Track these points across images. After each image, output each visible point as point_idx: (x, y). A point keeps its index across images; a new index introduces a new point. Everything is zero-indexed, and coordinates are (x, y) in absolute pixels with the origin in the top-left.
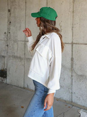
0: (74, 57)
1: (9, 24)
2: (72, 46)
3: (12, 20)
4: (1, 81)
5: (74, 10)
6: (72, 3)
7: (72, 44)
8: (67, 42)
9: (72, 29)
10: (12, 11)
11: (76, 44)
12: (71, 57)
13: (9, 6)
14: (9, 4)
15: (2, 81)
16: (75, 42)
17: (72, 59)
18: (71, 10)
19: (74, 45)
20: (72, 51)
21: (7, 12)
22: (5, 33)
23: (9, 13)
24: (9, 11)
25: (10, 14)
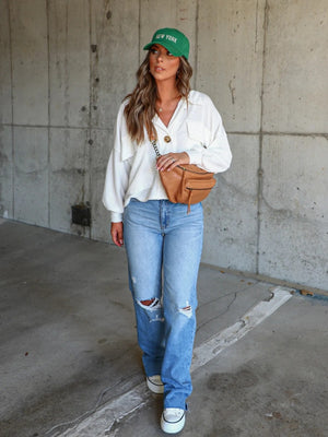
0: (264, 167)
1: (95, 86)
2: (261, 139)
3: (102, 72)
4: (76, 234)
5: (267, 46)
6: (261, 29)
7: (261, 133)
8: (248, 131)
9: (261, 98)
10: (102, 48)
11: (270, 134)
12: (257, 167)
13: (94, 36)
14: (94, 30)
15: (80, 233)
16: (268, 130)
17: (260, 173)
18: (259, 47)
19: (265, 138)
20: (261, 153)
21: (87, 52)
22: (84, 109)
23: (94, 54)
24: (94, 48)
25: (97, 57)
